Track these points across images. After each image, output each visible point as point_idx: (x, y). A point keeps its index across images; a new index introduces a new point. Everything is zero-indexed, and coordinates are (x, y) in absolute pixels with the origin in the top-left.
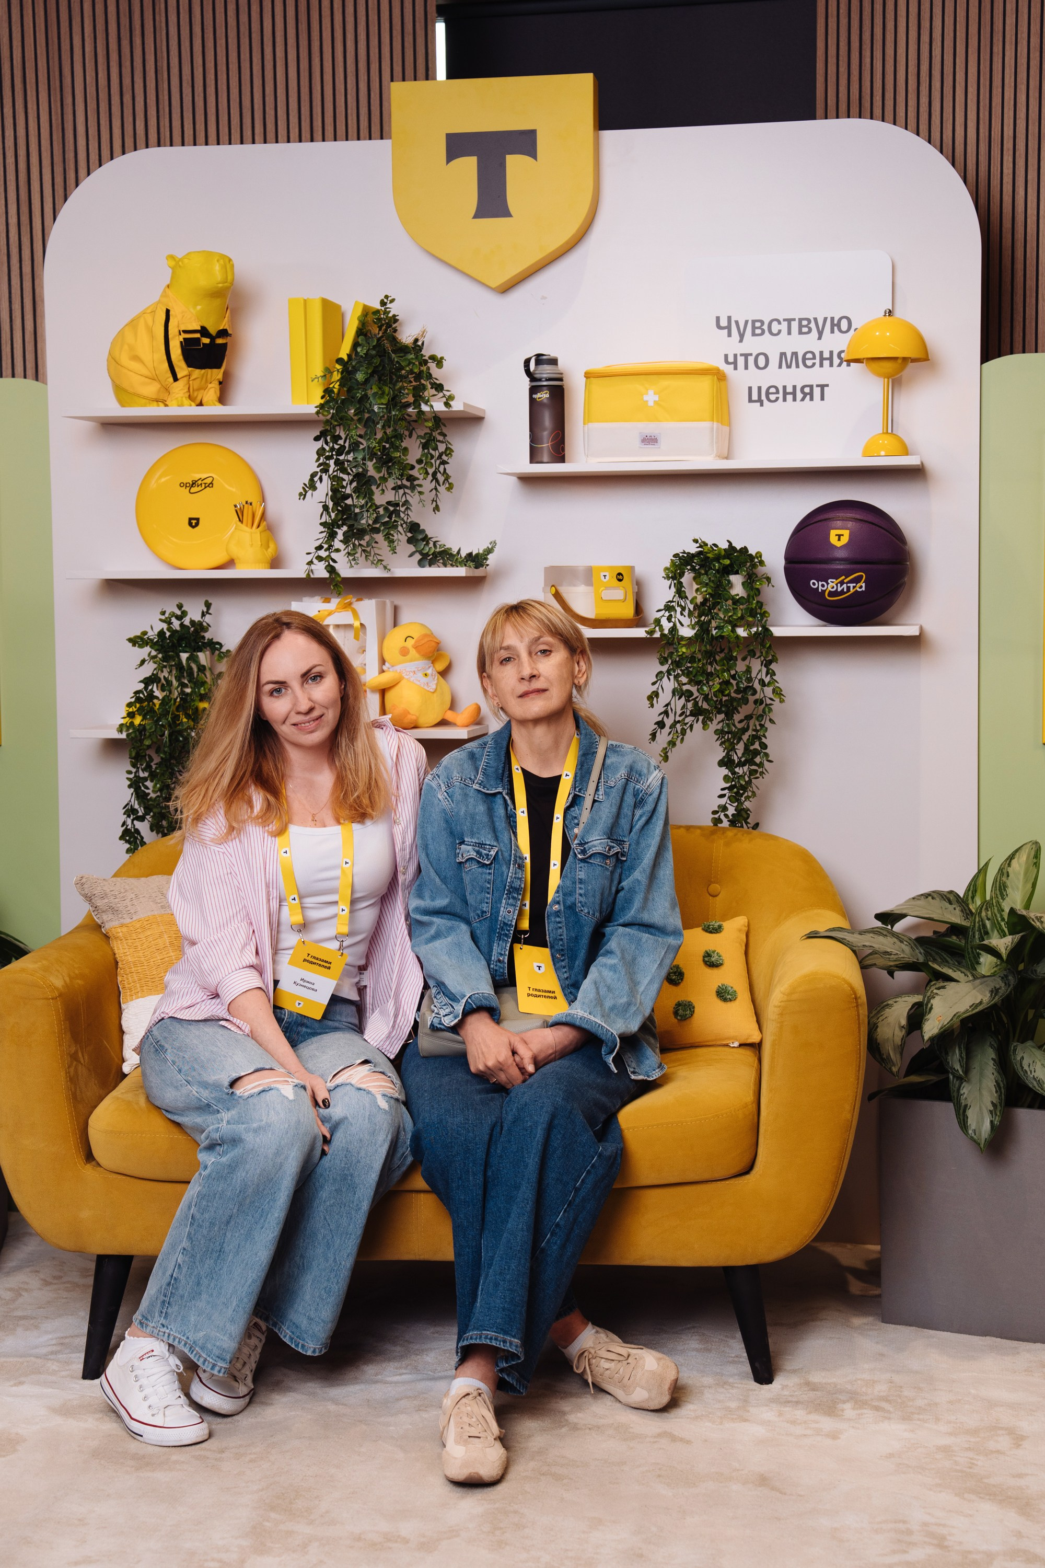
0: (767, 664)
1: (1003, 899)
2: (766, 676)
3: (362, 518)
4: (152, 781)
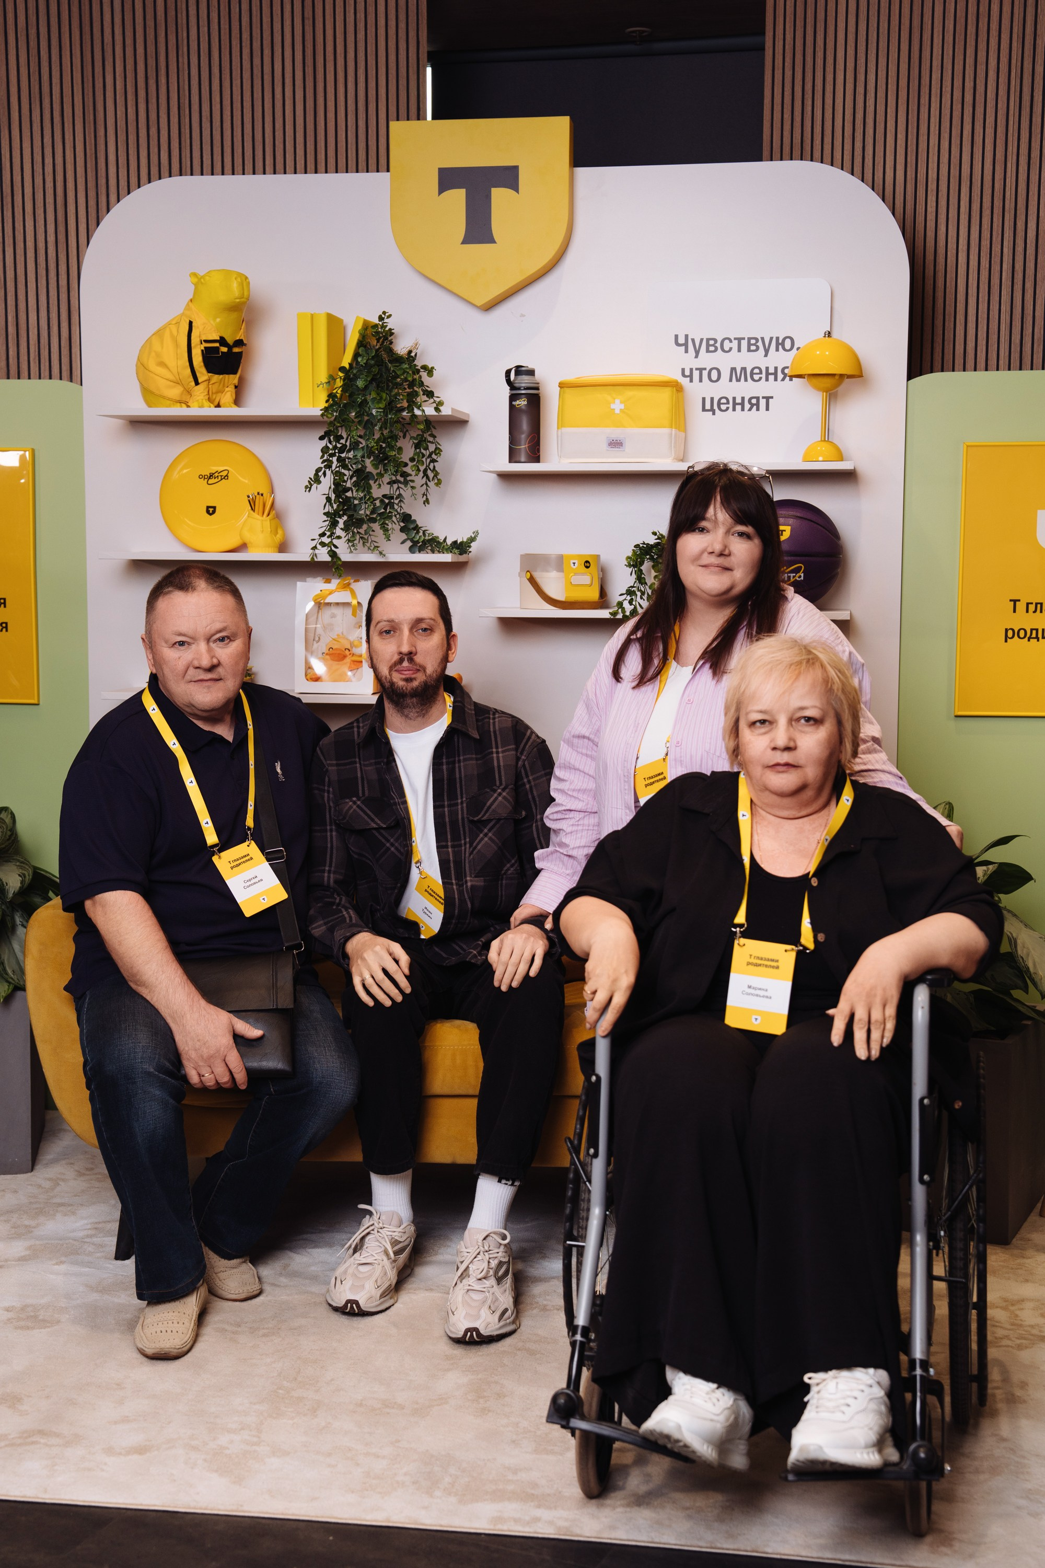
3: (360, 509)
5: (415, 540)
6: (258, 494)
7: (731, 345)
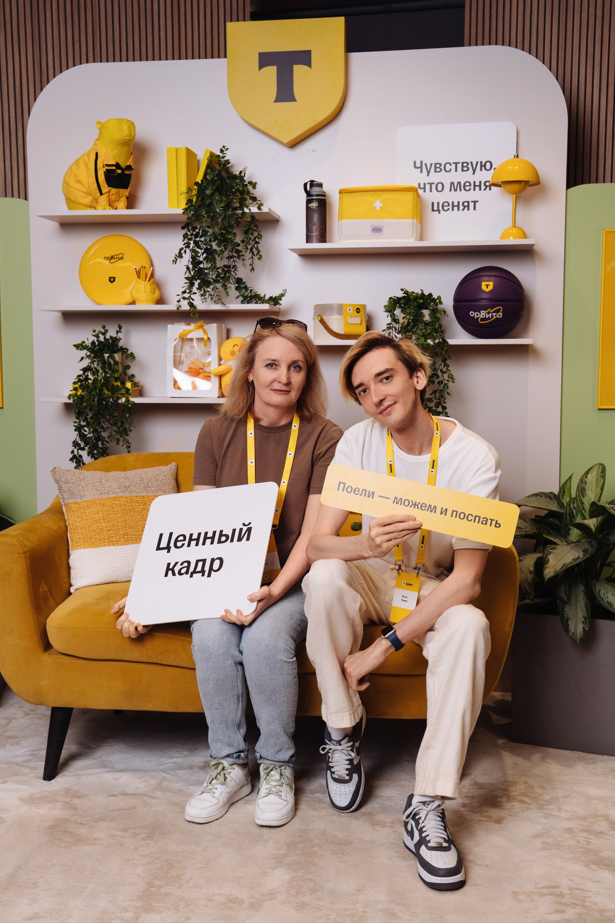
0: (444, 360)
1: (584, 497)
2: (444, 367)
3: (209, 275)
4: (88, 427)
5: (245, 295)
6: (142, 267)
7: (451, 167)
